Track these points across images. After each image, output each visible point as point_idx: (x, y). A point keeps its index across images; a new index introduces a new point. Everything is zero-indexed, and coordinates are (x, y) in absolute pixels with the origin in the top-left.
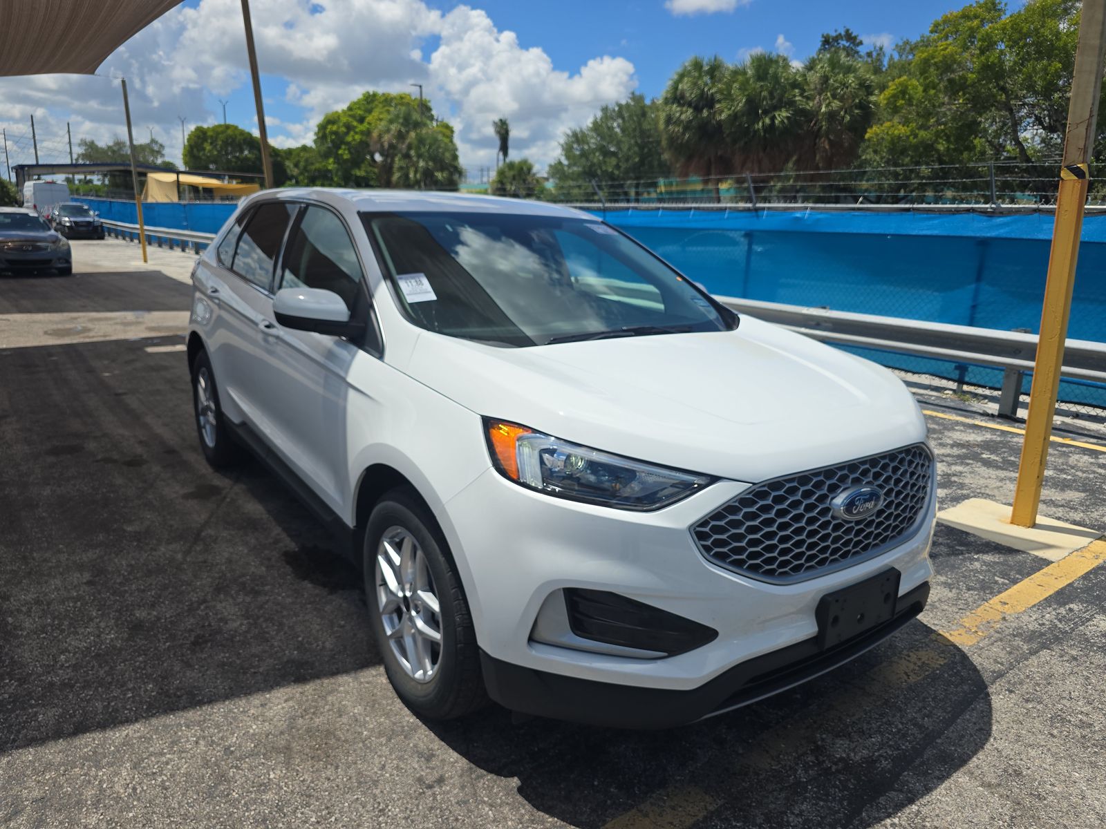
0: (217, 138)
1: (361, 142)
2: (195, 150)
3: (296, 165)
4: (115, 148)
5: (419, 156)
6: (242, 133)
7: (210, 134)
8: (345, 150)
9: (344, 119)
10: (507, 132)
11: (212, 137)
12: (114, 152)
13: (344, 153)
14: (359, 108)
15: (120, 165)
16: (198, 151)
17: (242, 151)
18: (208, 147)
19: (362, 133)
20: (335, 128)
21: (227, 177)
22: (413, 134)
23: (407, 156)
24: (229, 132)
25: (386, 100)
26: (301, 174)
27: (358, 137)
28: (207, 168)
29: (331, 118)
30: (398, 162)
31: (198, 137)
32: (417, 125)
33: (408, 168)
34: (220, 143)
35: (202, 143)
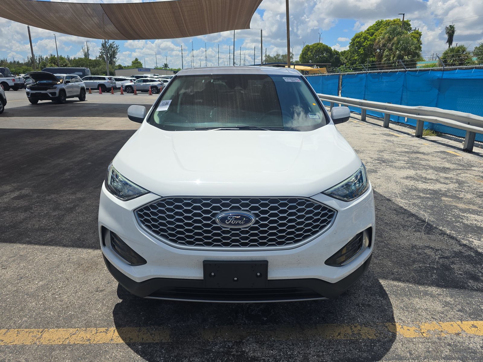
0: (313, 49)
1: (370, 44)
2: (304, 55)
3: (346, 58)
4: (276, 57)
5: (397, 49)
6: (324, 46)
7: (311, 48)
8: (362, 49)
9: (364, 35)
10: (453, 32)
11: (311, 49)
12: (275, 58)
13: (361, 51)
14: (372, 29)
15: (277, 63)
16: (305, 55)
17: (323, 54)
18: (309, 53)
19: (371, 40)
20: (359, 40)
21: (315, 65)
22: (395, 39)
23: (391, 50)
24: (319, 46)
25: (386, 24)
26: (348, 62)
27: (369, 43)
28: (308, 62)
29: (358, 35)
30: (386, 53)
31: (306, 50)
32: (399, 33)
33: (390, 55)
34: (314, 51)
35: (307, 52)
